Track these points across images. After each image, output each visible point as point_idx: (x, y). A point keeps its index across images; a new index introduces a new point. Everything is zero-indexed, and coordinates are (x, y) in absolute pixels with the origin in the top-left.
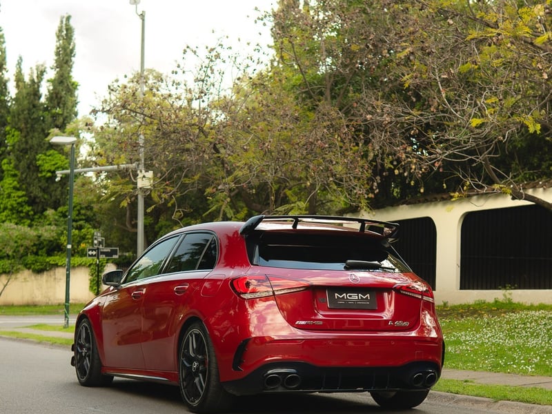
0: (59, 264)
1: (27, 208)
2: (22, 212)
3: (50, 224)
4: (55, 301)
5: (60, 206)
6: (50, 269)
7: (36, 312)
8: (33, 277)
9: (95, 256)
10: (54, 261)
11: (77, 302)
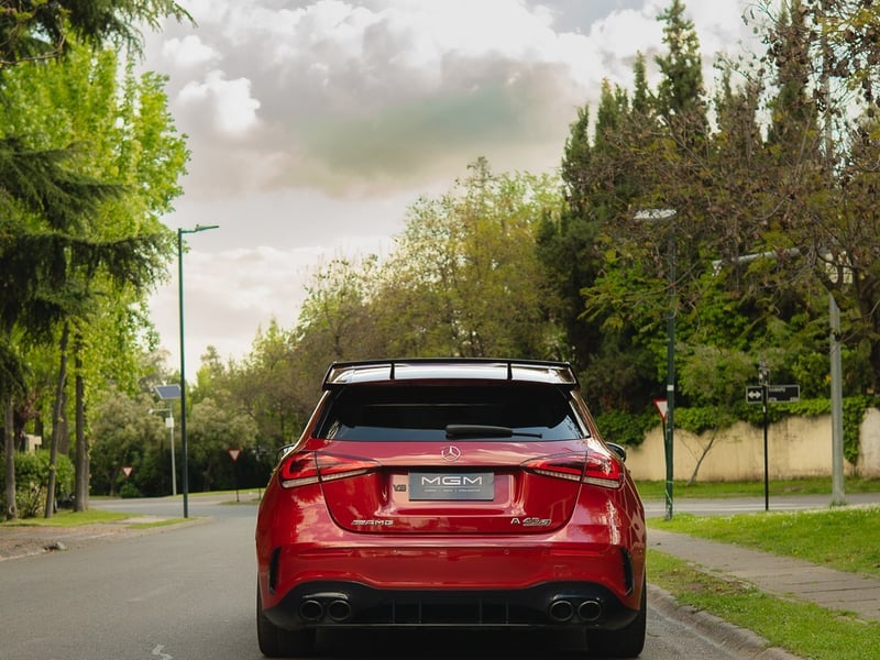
0: (792, 411)
1: (741, 319)
2: (732, 326)
3: (778, 346)
4: (788, 474)
5: (794, 313)
6: (779, 420)
7: (749, 491)
8: (753, 435)
9: (760, 399)
10: (783, 406)
11: (822, 474)
